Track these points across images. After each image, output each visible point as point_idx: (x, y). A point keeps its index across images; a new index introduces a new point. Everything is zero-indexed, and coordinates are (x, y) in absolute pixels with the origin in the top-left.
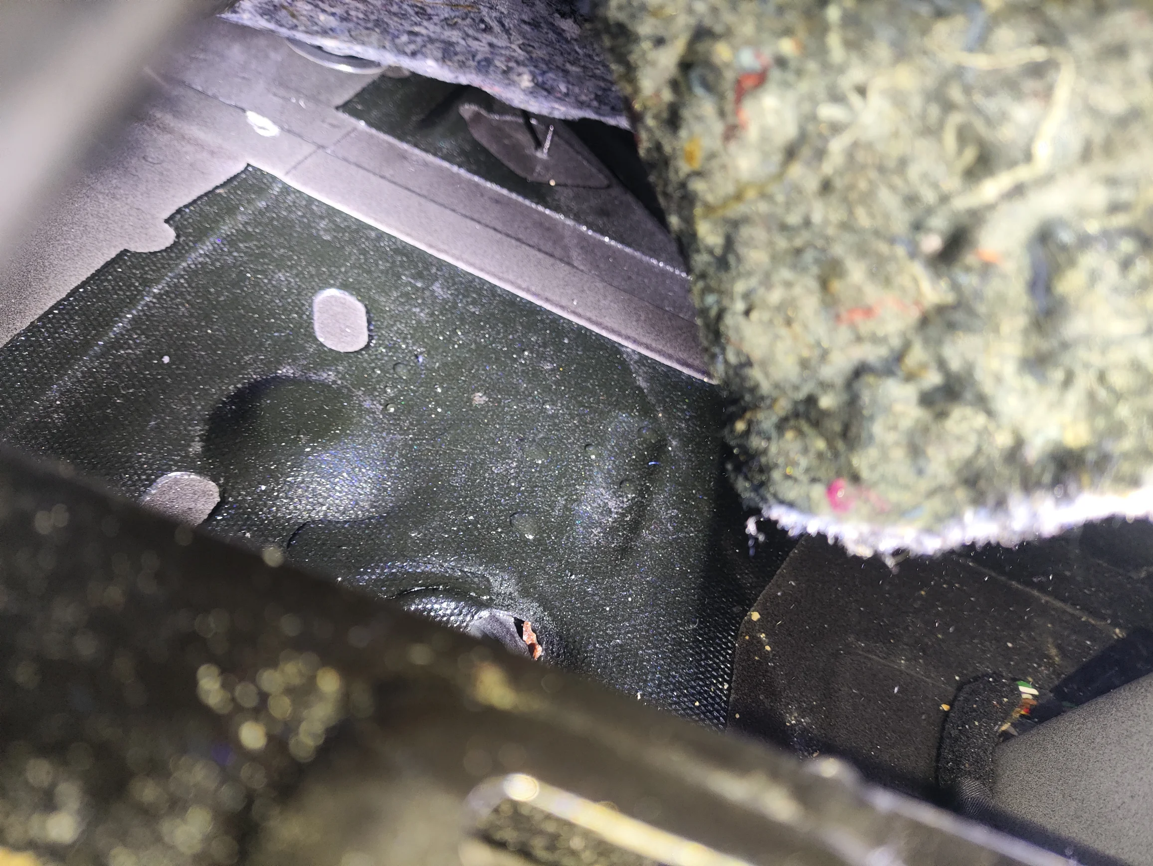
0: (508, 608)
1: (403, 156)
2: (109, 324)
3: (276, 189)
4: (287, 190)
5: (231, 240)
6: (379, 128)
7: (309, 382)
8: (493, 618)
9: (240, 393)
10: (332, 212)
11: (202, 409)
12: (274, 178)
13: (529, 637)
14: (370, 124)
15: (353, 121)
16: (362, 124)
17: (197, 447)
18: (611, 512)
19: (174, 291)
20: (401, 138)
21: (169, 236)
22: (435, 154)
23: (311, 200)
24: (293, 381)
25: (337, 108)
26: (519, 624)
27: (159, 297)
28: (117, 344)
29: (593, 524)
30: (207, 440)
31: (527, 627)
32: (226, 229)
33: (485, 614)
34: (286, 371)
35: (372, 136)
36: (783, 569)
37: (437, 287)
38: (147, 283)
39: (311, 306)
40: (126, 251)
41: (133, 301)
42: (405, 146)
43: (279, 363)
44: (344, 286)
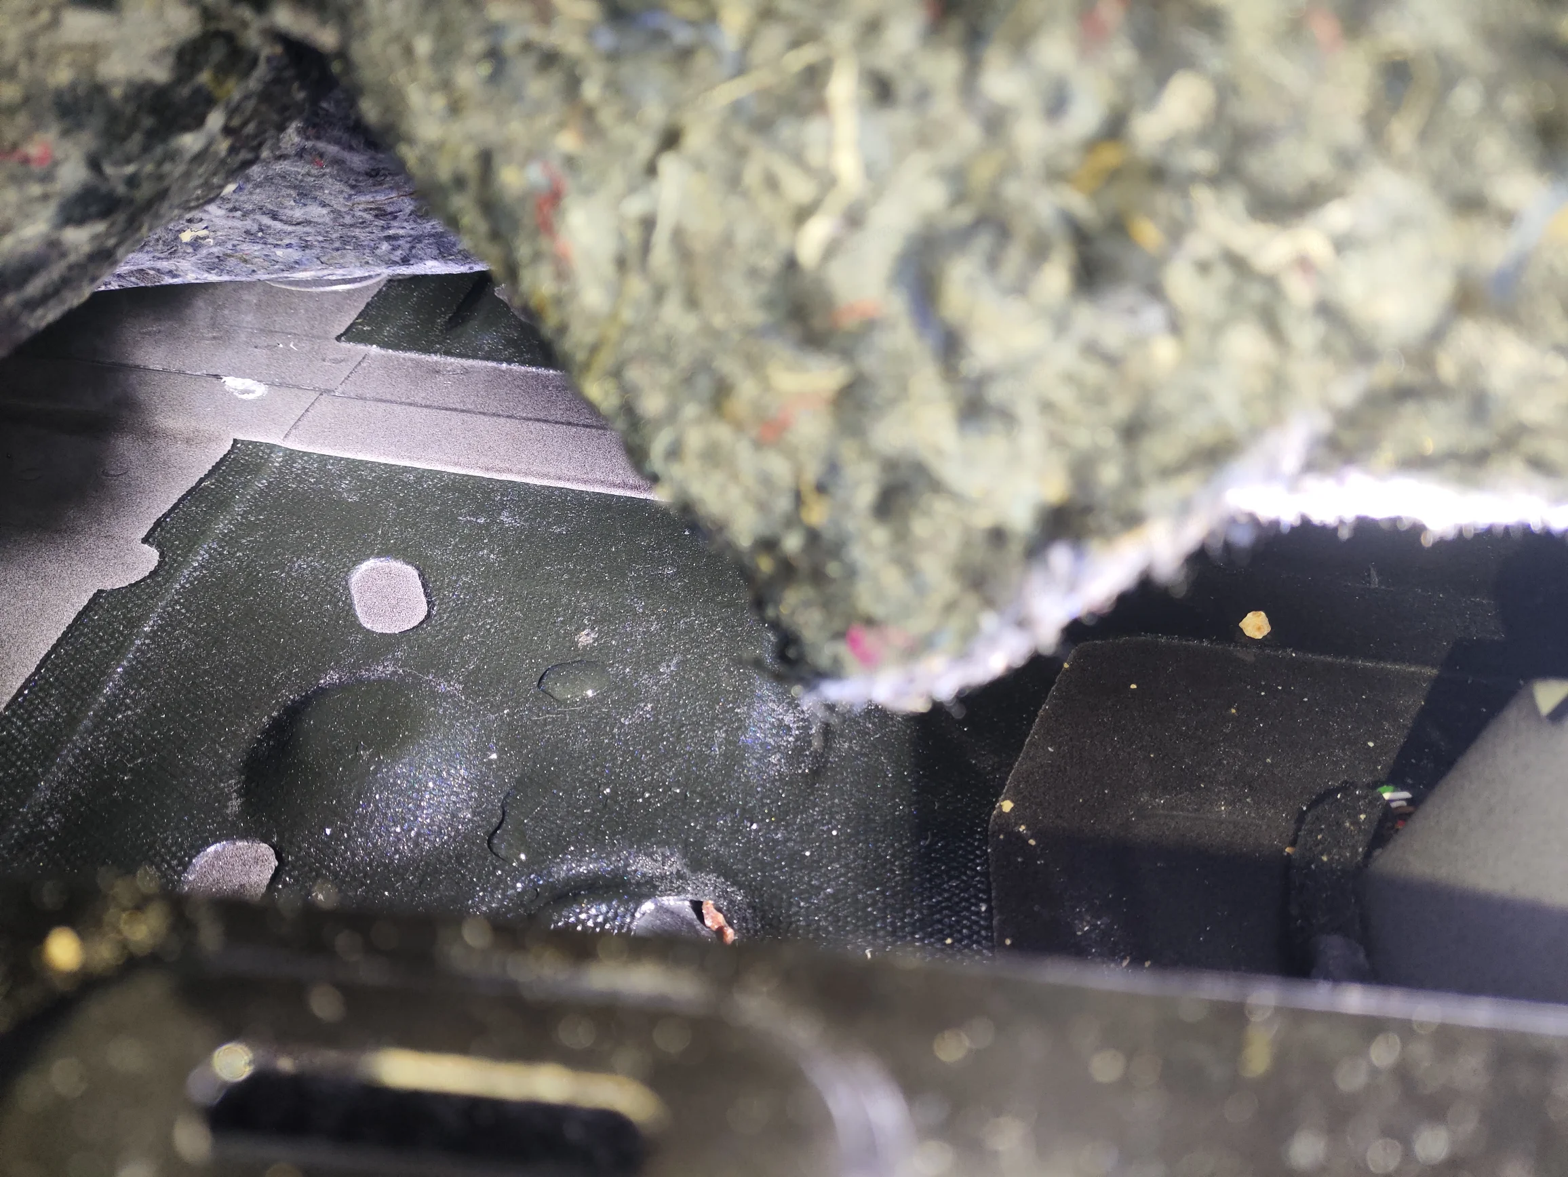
0: (680, 891)
1: (435, 371)
2: (96, 688)
3: (278, 459)
4: (291, 455)
5: (230, 540)
6: (396, 347)
7: (360, 681)
8: (661, 909)
9: (276, 723)
10: (353, 467)
11: (232, 756)
12: (272, 447)
13: (713, 919)
14: (384, 345)
15: (361, 348)
16: (374, 349)
17: (234, 805)
18: (789, 729)
19: (170, 622)
20: (427, 350)
21: (151, 556)
22: (475, 357)
23: (323, 459)
24: (341, 687)
25: (338, 338)
26: (697, 906)
27: (153, 635)
28: (112, 707)
29: (768, 750)
30: (246, 792)
31: (708, 907)
32: (221, 526)
33: (648, 906)
34: (331, 677)
35: (390, 358)
36: (1033, 735)
37: (505, 517)
38: (133, 624)
39: (346, 588)
40: (100, 591)
41: (120, 650)
42: (435, 358)
43: (320, 671)
44: (385, 553)
